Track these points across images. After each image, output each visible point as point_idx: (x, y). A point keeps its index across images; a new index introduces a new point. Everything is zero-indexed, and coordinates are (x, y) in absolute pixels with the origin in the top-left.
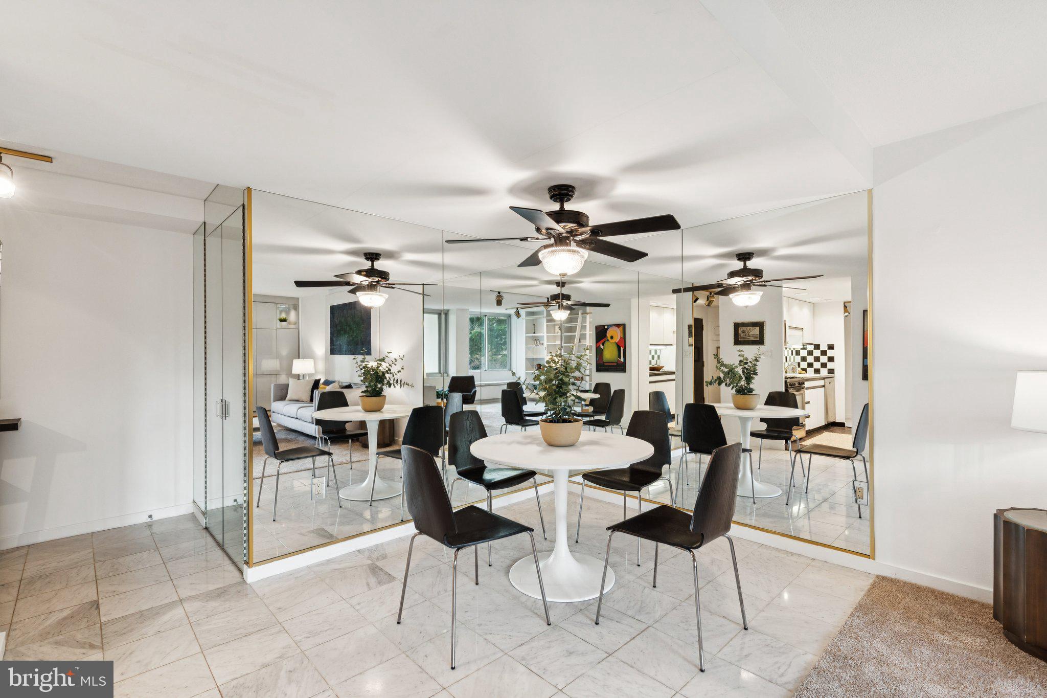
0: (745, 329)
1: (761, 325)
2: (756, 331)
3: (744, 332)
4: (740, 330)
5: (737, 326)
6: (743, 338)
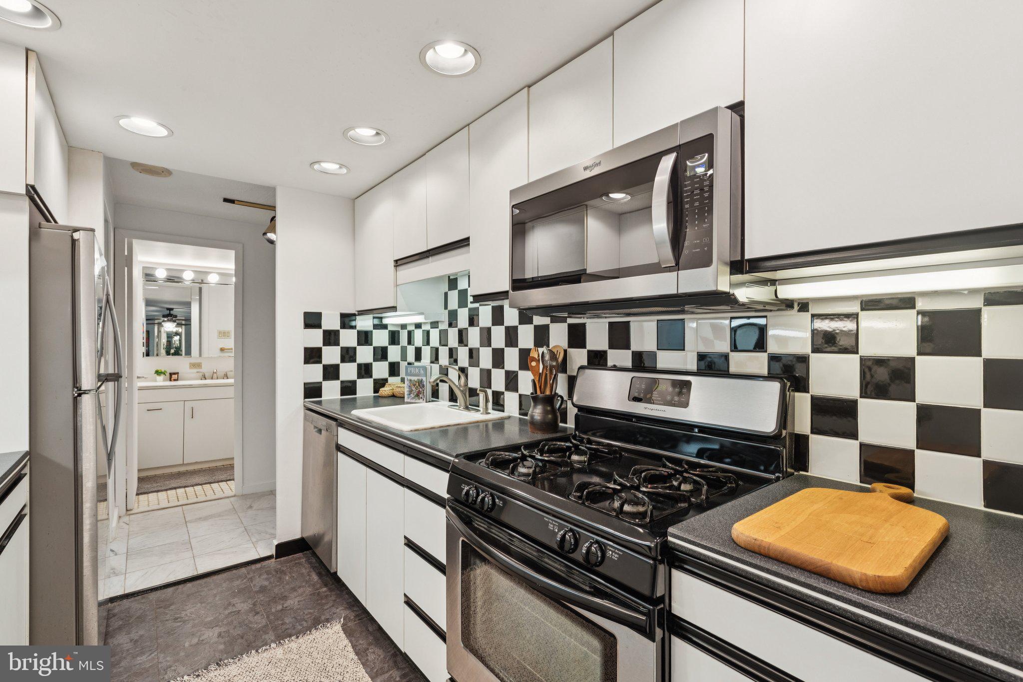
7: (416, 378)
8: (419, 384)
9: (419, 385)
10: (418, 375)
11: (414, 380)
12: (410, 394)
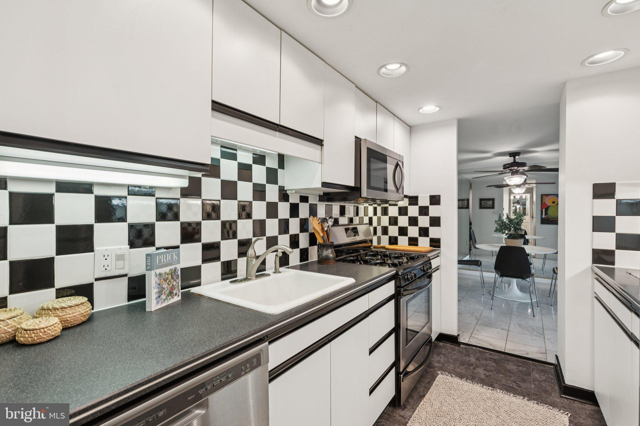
0: (485, 201)
1: (493, 200)
2: (491, 202)
3: (484, 203)
4: (483, 202)
5: (481, 200)
6: (484, 206)
7: (167, 269)
8: (172, 276)
9: (172, 278)
10: (170, 264)
11: (165, 273)
12: (159, 297)
